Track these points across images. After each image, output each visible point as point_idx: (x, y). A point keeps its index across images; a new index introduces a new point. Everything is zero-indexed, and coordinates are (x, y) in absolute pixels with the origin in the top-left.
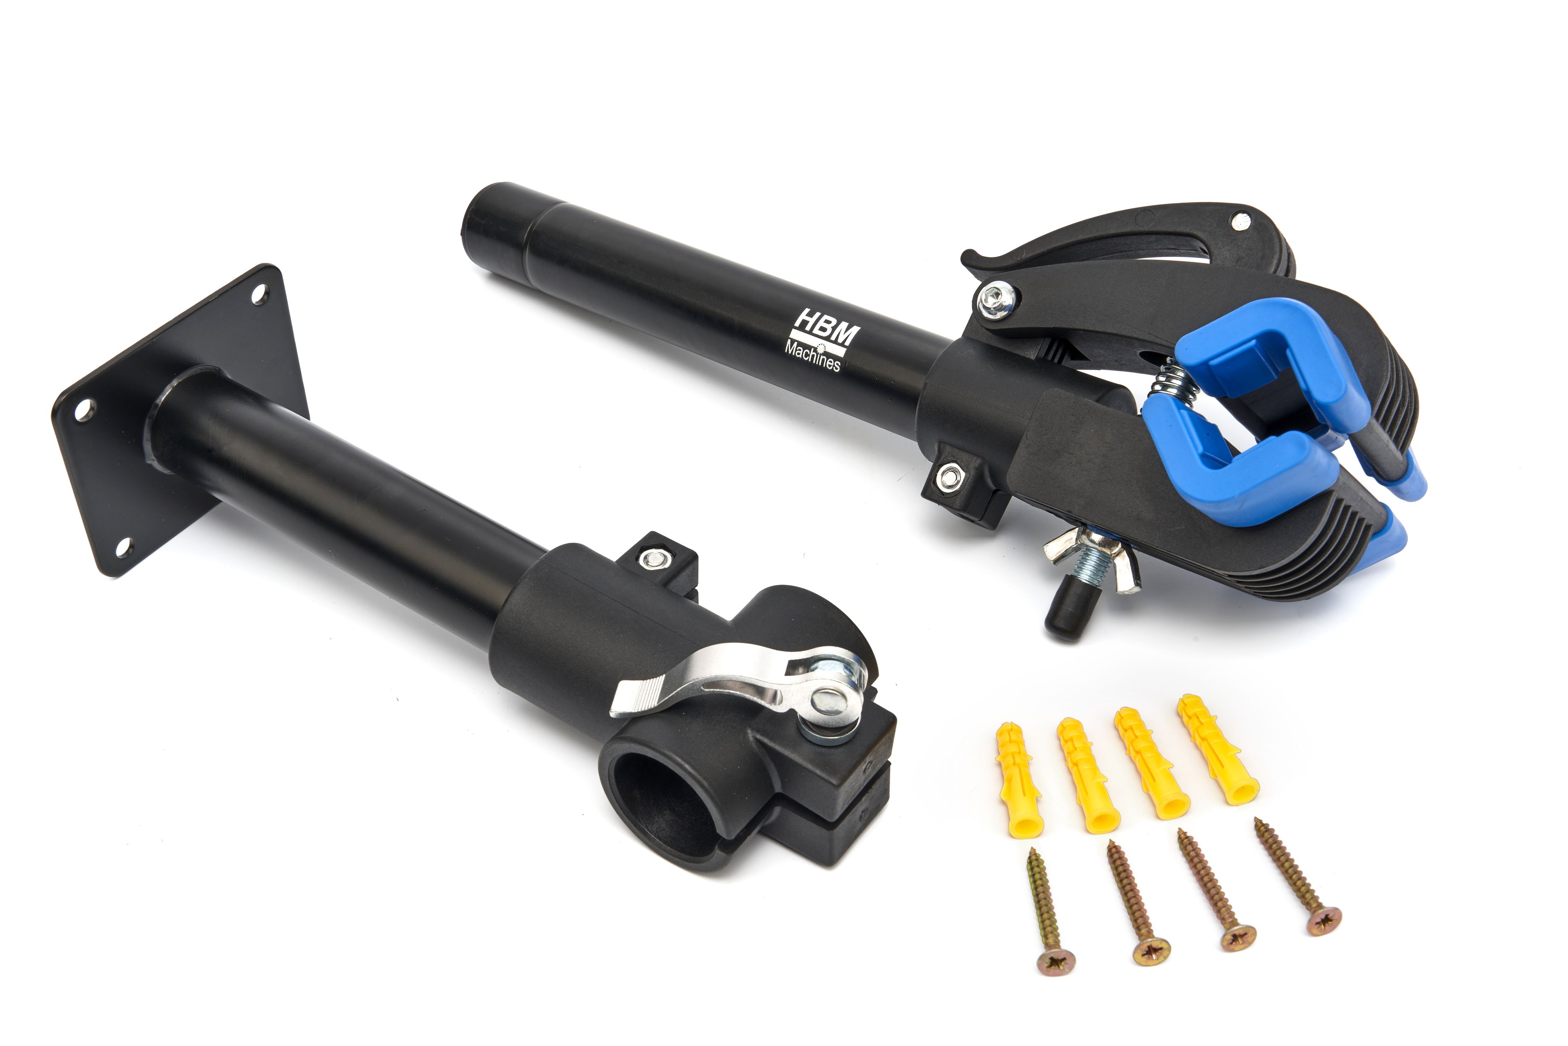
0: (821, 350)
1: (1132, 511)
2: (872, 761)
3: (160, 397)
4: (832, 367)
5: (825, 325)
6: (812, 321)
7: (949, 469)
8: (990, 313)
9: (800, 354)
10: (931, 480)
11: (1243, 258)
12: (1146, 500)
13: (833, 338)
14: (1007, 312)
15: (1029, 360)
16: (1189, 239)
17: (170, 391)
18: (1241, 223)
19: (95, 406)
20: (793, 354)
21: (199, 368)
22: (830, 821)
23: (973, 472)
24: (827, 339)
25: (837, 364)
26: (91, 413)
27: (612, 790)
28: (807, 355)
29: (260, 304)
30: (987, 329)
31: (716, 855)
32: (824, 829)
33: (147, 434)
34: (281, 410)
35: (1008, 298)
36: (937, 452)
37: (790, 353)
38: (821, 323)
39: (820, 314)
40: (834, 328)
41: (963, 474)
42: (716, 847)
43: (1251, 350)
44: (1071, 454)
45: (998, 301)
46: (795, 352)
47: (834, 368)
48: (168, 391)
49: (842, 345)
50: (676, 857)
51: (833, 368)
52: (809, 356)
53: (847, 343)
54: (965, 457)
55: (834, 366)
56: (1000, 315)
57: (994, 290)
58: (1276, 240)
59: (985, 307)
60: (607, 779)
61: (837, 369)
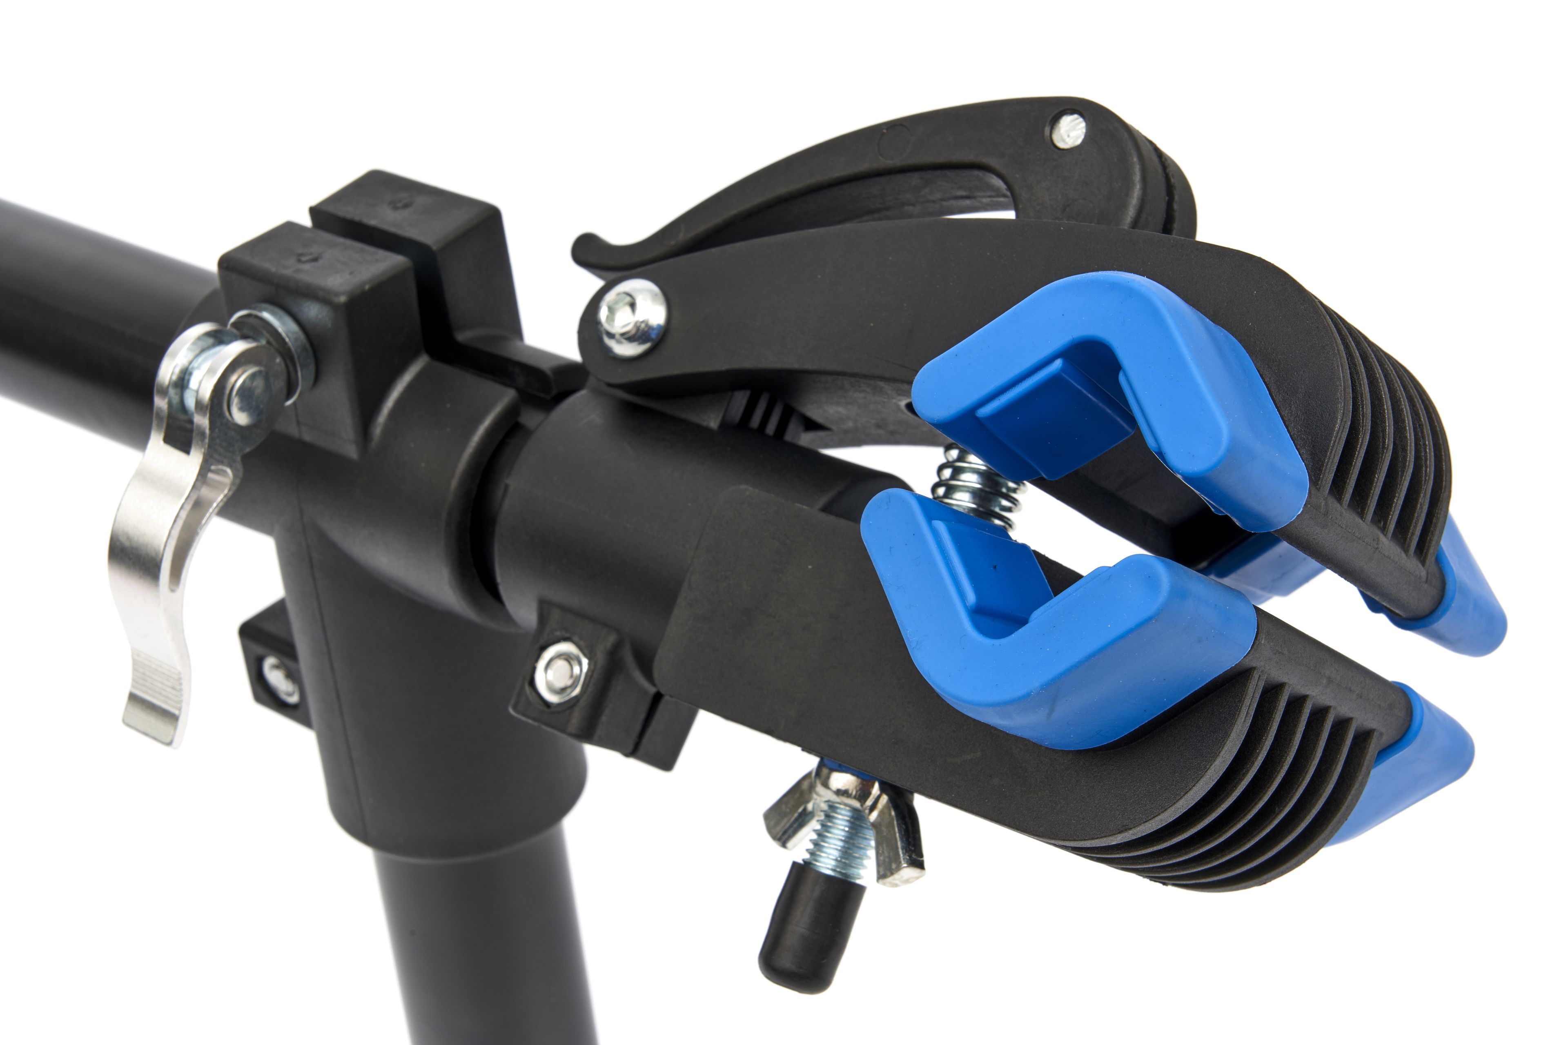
7: (559, 656)
8: (619, 345)
10: (525, 679)
11: (1073, 201)
14: (652, 340)
15: (707, 430)
16: (980, 173)
18: (1069, 133)
23: (601, 660)
35: (653, 312)
41: (585, 664)
43: (1054, 381)
44: (771, 616)
45: (635, 318)
54: (589, 629)
56: (638, 347)
57: (625, 296)
58: (1135, 160)
59: (607, 332)
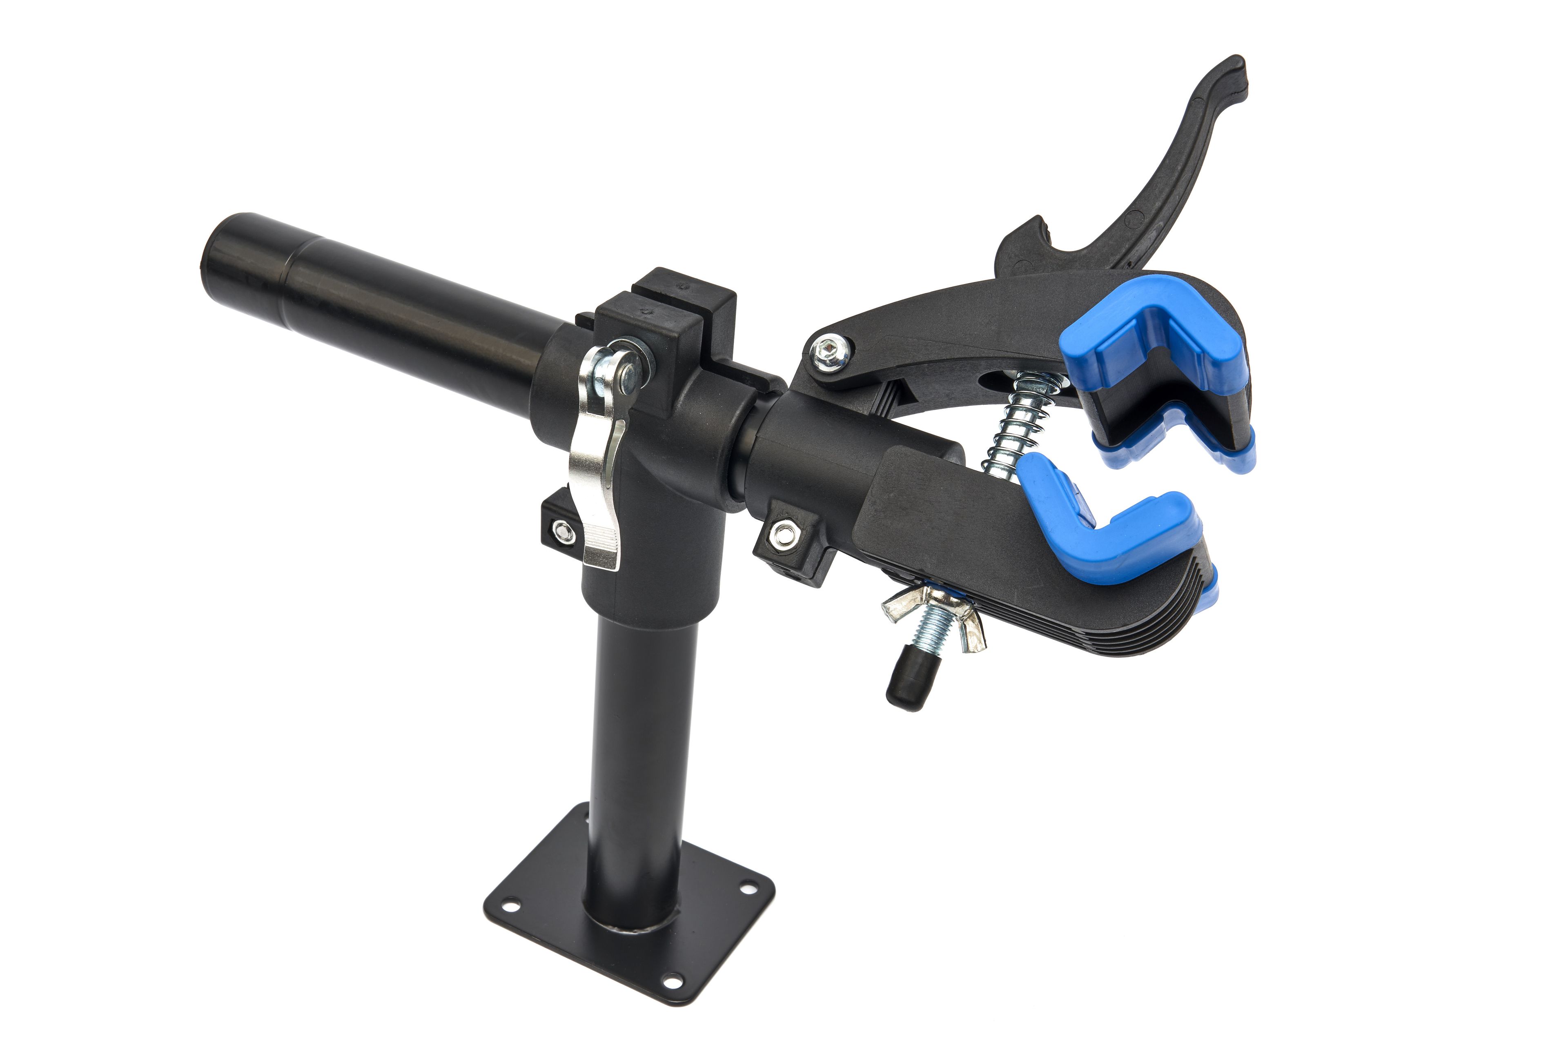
7: (784, 527)
8: (823, 365)
10: (764, 538)
12: (1002, 558)
14: (840, 366)
15: (861, 415)
23: (809, 529)
30: (821, 384)
35: (841, 352)
36: (767, 514)
41: (798, 532)
44: (920, 511)
45: (832, 353)
54: (798, 514)
56: (833, 368)
57: (826, 342)
59: (818, 358)
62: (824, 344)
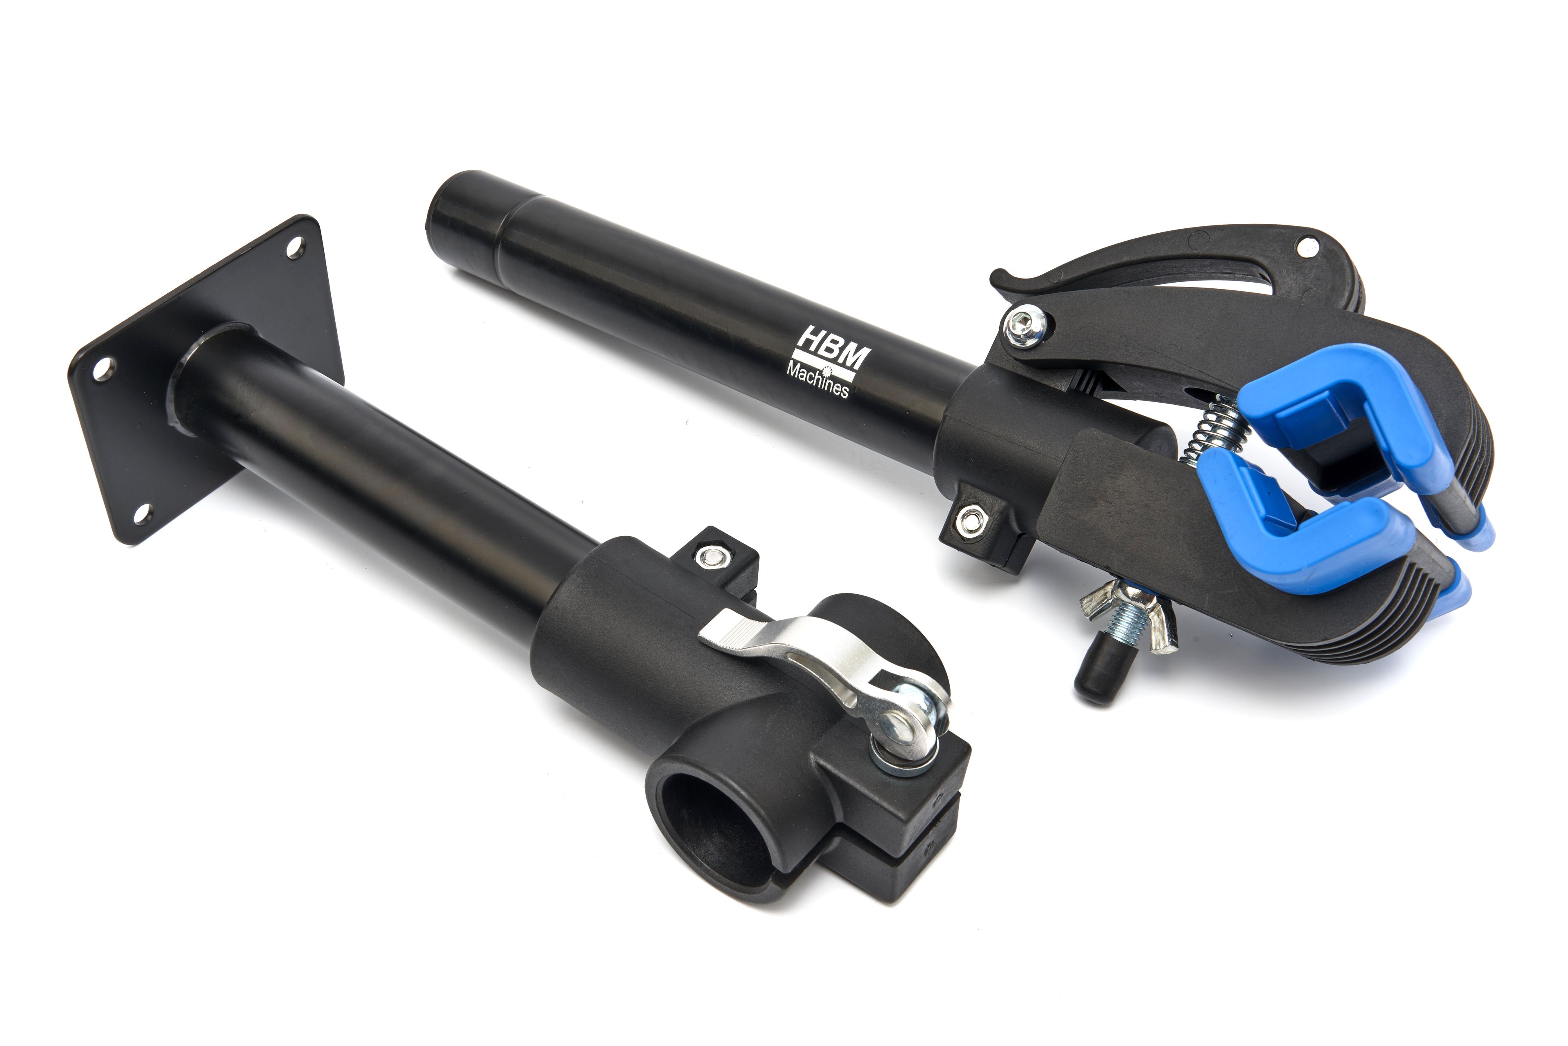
0: (827, 374)
1: (1178, 570)
2: (943, 794)
3: (186, 355)
4: (839, 392)
5: (832, 346)
6: (816, 340)
7: (971, 512)
8: (1017, 341)
9: (804, 376)
10: (950, 523)
11: (1310, 288)
12: (1194, 558)
13: (841, 360)
14: (1038, 339)
16: (1249, 264)
17: (195, 350)
18: (1308, 248)
19: (116, 365)
20: (796, 376)
21: (229, 325)
22: (895, 857)
23: (997, 516)
24: (834, 361)
25: (845, 390)
26: (111, 373)
27: (658, 810)
28: (811, 378)
29: (296, 257)
30: (1016, 359)
31: (769, 888)
32: (887, 865)
33: (170, 395)
34: (315, 375)
35: (1038, 324)
36: (956, 492)
37: (792, 374)
38: (827, 343)
39: (825, 332)
40: (842, 349)
41: (986, 518)
42: (770, 879)
44: (1109, 502)
45: (1027, 326)
46: (798, 375)
47: (842, 394)
48: (194, 349)
49: (851, 368)
50: (725, 885)
51: (840, 394)
52: (814, 379)
53: (857, 367)
54: (988, 499)
55: (842, 391)
56: (1030, 342)
57: (1021, 315)
58: (1348, 270)
59: (1013, 334)
60: (654, 798)
61: (844, 395)
62: (1018, 317)
